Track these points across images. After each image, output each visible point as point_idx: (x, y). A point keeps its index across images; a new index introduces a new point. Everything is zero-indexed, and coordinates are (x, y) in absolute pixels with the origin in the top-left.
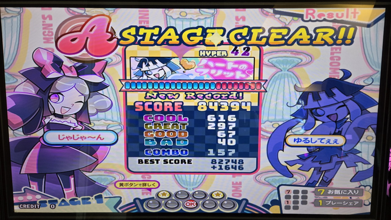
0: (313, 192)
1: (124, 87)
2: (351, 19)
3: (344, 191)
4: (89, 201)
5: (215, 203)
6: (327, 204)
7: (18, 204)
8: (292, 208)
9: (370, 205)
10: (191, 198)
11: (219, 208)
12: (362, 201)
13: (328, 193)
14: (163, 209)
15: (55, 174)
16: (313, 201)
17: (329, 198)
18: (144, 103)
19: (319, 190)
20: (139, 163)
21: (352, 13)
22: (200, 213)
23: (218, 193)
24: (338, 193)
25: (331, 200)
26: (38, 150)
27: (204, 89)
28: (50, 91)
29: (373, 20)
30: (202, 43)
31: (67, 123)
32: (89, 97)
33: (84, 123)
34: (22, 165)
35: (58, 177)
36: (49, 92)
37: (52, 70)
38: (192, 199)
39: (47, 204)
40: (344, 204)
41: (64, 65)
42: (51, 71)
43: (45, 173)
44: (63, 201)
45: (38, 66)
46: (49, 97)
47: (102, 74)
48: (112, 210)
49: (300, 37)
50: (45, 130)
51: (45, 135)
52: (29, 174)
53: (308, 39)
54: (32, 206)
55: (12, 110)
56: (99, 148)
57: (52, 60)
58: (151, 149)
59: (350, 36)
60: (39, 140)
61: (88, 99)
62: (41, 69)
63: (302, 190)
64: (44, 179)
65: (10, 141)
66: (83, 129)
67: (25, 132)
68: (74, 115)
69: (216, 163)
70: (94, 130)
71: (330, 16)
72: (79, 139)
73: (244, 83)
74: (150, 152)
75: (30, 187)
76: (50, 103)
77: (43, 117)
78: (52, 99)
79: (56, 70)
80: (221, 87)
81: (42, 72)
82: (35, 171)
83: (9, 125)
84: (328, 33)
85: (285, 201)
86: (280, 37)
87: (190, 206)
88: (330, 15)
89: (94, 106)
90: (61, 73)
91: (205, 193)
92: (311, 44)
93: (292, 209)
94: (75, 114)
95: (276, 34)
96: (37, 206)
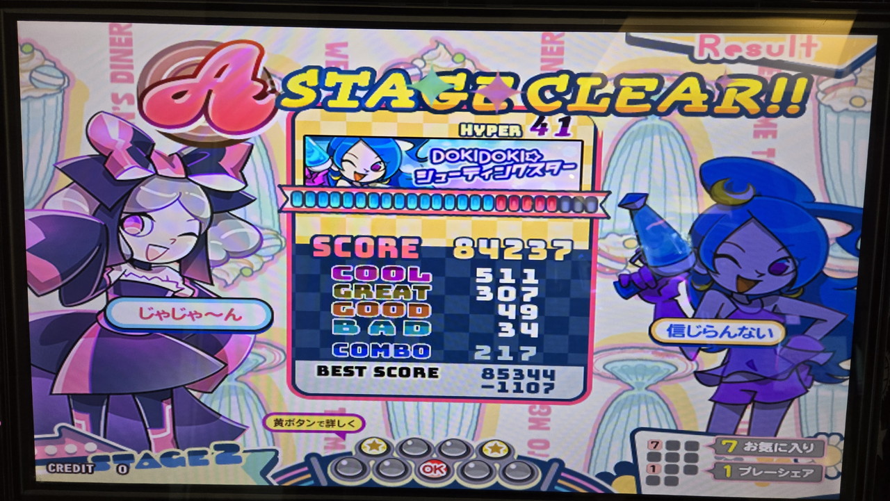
0: (711, 446)
1: (289, 202)
2: (800, 58)
3: (781, 445)
4: (206, 457)
5: (489, 467)
6: (742, 475)
7: (45, 462)
8: (662, 481)
9: (840, 478)
10: (435, 456)
11: (497, 479)
12: (821, 467)
13: (745, 449)
14: (371, 480)
15: (131, 396)
16: (710, 467)
17: (747, 459)
18: (333, 239)
19: (724, 442)
20: (320, 373)
21: (802, 45)
22: (455, 490)
23: (496, 444)
24: (768, 450)
25: (753, 465)
26: (92, 341)
27: (469, 210)
28: (123, 208)
29: (849, 62)
30: (466, 106)
31: (160, 281)
32: (211, 222)
33: (199, 283)
34: (57, 374)
35: (137, 403)
36: (122, 212)
37: (128, 162)
38: (439, 459)
39: (111, 463)
40: (780, 474)
41: (156, 152)
42: (127, 164)
43: (109, 392)
44: (147, 457)
45: (98, 154)
46: (121, 223)
47: (240, 174)
48: (255, 481)
49: (686, 97)
50: (109, 295)
51: (108, 307)
52: (72, 394)
53: (704, 103)
54: (76, 468)
55: (37, 250)
56: (230, 338)
57: (130, 139)
58: (348, 344)
59: (797, 96)
60: (97, 319)
61: (207, 229)
62: (105, 159)
63: (687, 440)
64: (104, 407)
65: (30, 320)
66: (195, 296)
67: (65, 301)
68: (175, 263)
69: (492, 377)
70: (219, 297)
71: (754, 50)
72: (186, 318)
73: (559, 197)
74: (345, 350)
75: (73, 424)
76: (123, 236)
77: (105, 266)
78: (127, 227)
79: (138, 163)
80: (507, 207)
81: (106, 165)
82: (85, 389)
83: (29, 284)
84: (748, 88)
85: (647, 466)
86: (641, 96)
87: (433, 473)
88: (754, 48)
89: (220, 244)
90: (149, 169)
91: (466, 445)
92: (710, 112)
93: (664, 486)
94: (178, 261)
95: (631, 89)
96: (87, 469)
